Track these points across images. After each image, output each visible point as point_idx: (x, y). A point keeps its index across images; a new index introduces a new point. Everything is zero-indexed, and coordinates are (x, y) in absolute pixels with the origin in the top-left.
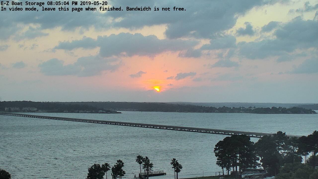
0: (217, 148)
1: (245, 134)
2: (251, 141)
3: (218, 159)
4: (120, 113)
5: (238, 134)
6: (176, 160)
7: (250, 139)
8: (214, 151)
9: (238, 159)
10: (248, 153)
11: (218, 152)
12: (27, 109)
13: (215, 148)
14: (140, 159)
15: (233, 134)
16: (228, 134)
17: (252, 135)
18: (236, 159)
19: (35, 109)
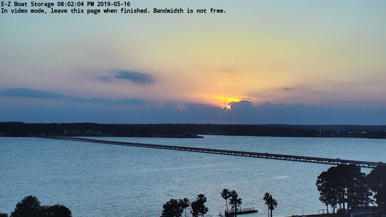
0: (320, 180)
1: (355, 163)
2: (361, 172)
3: (321, 194)
4: (202, 137)
5: (345, 164)
6: (270, 195)
7: (360, 170)
8: (316, 184)
9: (346, 195)
10: (358, 186)
11: (321, 185)
12: (90, 132)
13: (317, 181)
14: (225, 194)
15: (339, 163)
16: (333, 164)
17: (364, 165)
18: (344, 194)
19: (100, 133)
